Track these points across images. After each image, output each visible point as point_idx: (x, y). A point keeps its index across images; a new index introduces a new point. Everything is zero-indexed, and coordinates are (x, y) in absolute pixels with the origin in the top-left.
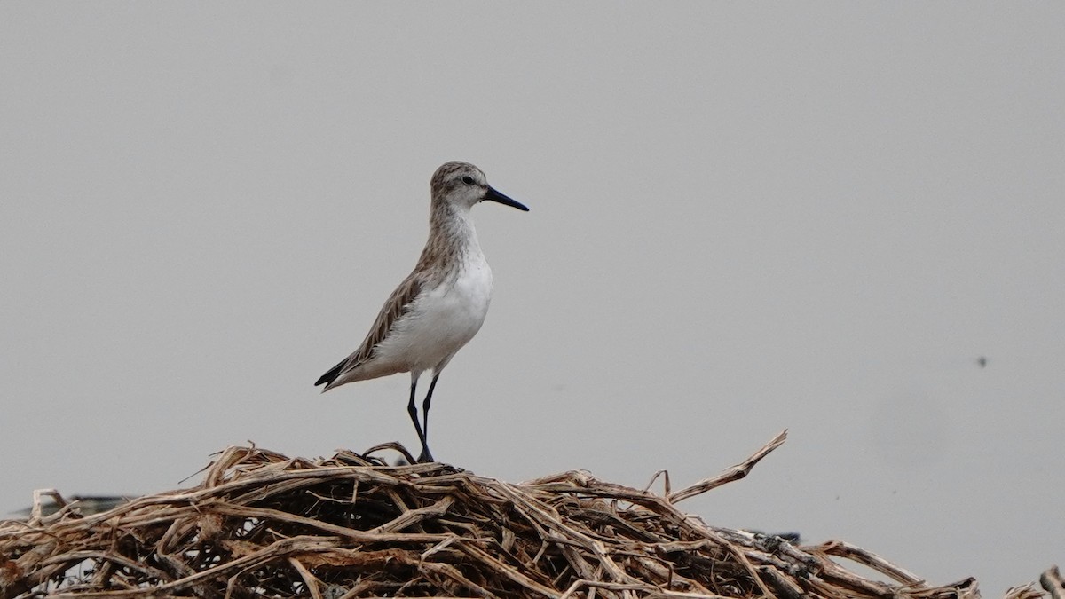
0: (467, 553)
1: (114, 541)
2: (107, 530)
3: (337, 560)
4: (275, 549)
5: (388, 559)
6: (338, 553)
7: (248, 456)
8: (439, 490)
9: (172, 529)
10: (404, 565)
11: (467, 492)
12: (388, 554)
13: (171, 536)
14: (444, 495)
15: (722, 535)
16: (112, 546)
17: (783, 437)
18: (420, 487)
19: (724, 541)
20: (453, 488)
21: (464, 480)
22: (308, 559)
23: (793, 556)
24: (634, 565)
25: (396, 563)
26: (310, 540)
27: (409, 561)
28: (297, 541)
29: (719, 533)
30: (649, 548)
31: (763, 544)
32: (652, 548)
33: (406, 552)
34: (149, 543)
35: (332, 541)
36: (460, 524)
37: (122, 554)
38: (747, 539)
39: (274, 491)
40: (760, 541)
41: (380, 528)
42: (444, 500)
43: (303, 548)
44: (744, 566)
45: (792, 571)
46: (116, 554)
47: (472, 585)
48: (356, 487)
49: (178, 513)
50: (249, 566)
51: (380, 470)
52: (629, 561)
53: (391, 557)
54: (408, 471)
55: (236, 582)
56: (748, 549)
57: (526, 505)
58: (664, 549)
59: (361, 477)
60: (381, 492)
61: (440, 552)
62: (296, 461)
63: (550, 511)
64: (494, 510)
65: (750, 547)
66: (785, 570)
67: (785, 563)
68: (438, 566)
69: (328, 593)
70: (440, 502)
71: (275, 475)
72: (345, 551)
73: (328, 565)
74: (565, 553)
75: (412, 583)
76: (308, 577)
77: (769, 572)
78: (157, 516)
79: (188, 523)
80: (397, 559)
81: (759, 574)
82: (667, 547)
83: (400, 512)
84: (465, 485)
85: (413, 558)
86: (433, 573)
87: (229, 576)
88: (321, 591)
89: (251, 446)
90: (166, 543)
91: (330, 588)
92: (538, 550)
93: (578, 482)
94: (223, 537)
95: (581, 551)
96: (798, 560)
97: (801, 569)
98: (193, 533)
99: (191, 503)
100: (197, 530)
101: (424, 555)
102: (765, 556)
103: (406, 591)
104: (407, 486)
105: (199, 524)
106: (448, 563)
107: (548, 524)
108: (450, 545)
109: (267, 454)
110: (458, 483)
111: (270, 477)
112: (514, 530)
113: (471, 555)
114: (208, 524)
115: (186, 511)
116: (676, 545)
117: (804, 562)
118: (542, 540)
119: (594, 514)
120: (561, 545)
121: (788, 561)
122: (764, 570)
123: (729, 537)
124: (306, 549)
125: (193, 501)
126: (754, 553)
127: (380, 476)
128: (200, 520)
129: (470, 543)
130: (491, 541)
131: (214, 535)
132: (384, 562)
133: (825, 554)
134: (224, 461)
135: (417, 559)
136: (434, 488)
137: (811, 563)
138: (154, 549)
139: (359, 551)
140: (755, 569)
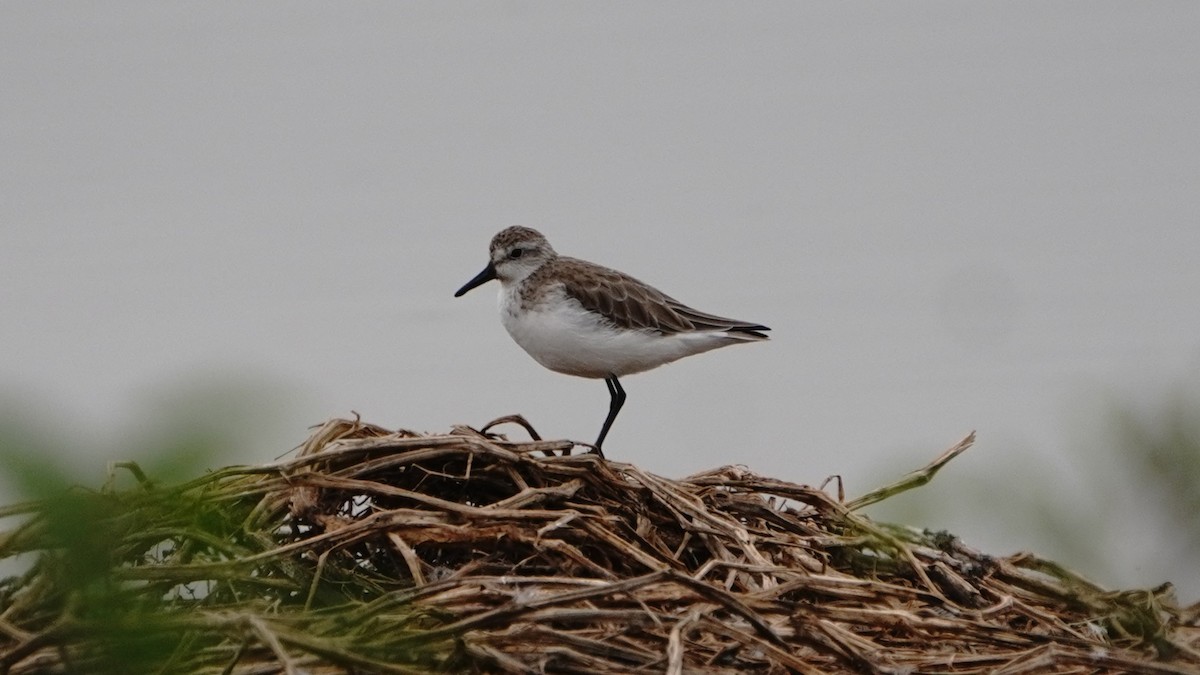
0: (589, 532)
1: (197, 517)
2: (189, 504)
3: (442, 536)
4: (372, 523)
5: (500, 536)
6: (444, 529)
7: (351, 430)
8: (566, 471)
9: (261, 504)
10: (518, 542)
11: (600, 475)
12: (500, 531)
13: (260, 513)
14: (572, 476)
15: (887, 530)
16: (195, 522)
17: (970, 439)
18: (544, 465)
19: (889, 536)
20: (583, 469)
21: (595, 461)
22: (410, 535)
23: (966, 554)
24: (786, 560)
25: (508, 540)
26: (412, 514)
27: (523, 538)
28: (397, 514)
29: (884, 528)
30: (803, 541)
31: (933, 541)
32: (807, 541)
33: (521, 530)
34: (237, 521)
35: (438, 516)
36: (588, 507)
38: (915, 535)
39: (379, 465)
40: (930, 537)
41: (494, 505)
42: (572, 482)
43: (403, 522)
44: (910, 564)
45: (964, 569)
46: (198, 530)
47: (593, 565)
48: (470, 461)
49: (268, 485)
50: (343, 540)
51: (498, 444)
52: (780, 556)
53: (503, 534)
54: (530, 448)
55: (328, 559)
56: (916, 546)
57: (664, 492)
58: (821, 542)
59: (474, 448)
60: (500, 469)
61: (559, 529)
62: (404, 433)
63: (694, 500)
64: (629, 497)
65: (919, 544)
66: (956, 568)
67: (957, 561)
68: (554, 543)
69: (434, 576)
70: (567, 484)
71: (376, 444)
72: (452, 527)
73: (431, 541)
74: (708, 544)
75: (528, 563)
76: (409, 554)
77: (938, 570)
78: (245, 490)
79: (279, 497)
80: (510, 536)
81: (926, 572)
82: (824, 540)
83: (518, 490)
84: (597, 467)
85: (529, 536)
86: (551, 552)
87: (319, 551)
88: (425, 572)
89: (355, 418)
90: (255, 520)
91: (436, 570)
92: (680, 543)
93: (732, 476)
94: (317, 512)
95: (725, 542)
96: (972, 558)
97: (975, 568)
98: (285, 509)
99: (282, 473)
100: (290, 506)
101: (541, 531)
102: (935, 553)
103: (520, 572)
104: (528, 463)
105: (292, 499)
106: (568, 542)
107: (692, 514)
108: (570, 523)
109: (376, 431)
110: (589, 465)
111: (370, 445)
112: (652, 519)
113: (595, 534)
114: (301, 498)
115: (276, 483)
116: (835, 540)
117: (979, 561)
118: (684, 531)
119: (744, 504)
120: (704, 536)
121: (959, 559)
122: (932, 568)
123: (895, 533)
124: (408, 523)
125: (283, 469)
126: (923, 550)
127: (497, 450)
128: (293, 494)
129: (593, 521)
130: (619, 521)
131: (307, 510)
132: (495, 539)
133: (1012, 565)
134: (324, 434)
135: (533, 536)
136: (561, 467)
137: (987, 562)
138: (241, 527)
139: (469, 527)
140: (923, 567)
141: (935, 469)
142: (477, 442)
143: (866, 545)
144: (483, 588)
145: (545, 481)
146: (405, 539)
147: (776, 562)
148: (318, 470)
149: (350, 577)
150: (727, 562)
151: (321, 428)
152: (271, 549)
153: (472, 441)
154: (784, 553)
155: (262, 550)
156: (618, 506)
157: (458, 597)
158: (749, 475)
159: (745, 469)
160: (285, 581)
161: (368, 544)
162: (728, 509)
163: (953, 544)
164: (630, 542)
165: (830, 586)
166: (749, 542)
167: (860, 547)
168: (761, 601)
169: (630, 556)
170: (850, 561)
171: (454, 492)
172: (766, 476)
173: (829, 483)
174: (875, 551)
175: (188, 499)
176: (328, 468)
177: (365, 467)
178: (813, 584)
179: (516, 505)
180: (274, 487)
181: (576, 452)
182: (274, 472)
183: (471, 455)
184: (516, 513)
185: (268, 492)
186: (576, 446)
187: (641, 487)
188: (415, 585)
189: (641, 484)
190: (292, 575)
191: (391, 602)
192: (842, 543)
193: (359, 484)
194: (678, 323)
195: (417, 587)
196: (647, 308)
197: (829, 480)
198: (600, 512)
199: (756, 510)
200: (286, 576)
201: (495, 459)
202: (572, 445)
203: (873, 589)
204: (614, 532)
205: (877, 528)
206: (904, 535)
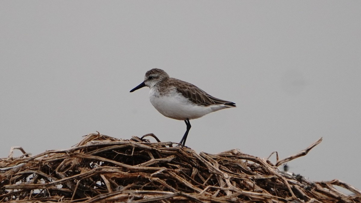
0: (170, 175)
1: (40, 167)
2: (38, 163)
3: (119, 176)
4: (94, 171)
5: (138, 176)
6: (120, 173)
7: (97, 137)
8: (169, 152)
9: (62, 163)
10: (144, 178)
11: (182, 154)
12: (139, 174)
13: (62, 166)
14: (172, 154)
15: (281, 174)
16: (39, 169)
17: (321, 140)
18: (161, 151)
19: (280, 176)
20: (176, 152)
21: (180, 149)
22: (108, 175)
23: (306, 182)
24: (244, 184)
25: (141, 177)
26: (109, 168)
27: (146, 177)
28: (104, 168)
29: (280, 173)
30: (250, 177)
31: (295, 178)
32: (252, 177)
33: (146, 174)
34: (54, 168)
35: (118, 169)
36: (175, 165)
37: (43, 172)
38: (290, 175)
39: (104, 150)
40: (295, 176)
41: (140, 165)
42: (171, 156)
43: (106, 171)
44: (286, 186)
45: (305, 188)
46: (40, 172)
47: (171, 187)
48: (133, 149)
50: (84, 177)
53: (140, 175)
54: (156, 145)
55: (80, 182)
56: (289, 179)
59: (134, 145)
60: (145, 152)
61: (158, 174)
63: (215, 162)
66: (302, 187)
67: (303, 185)
68: (156, 179)
69: (117, 189)
70: (169, 157)
71: (99, 143)
72: (123, 172)
73: (115, 177)
74: (217, 178)
75: (147, 185)
76: (107, 182)
77: (295, 188)
78: (56, 158)
79: (68, 161)
80: (142, 176)
81: (291, 188)
82: (257, 177)
83: (150, 159)
84: (181, 151)
86: (155, 182)
87: (77, 180)
89: (98, 134)
90: (60, 168)
91: (119, 187)
93: (233, 154)
94: (79, 166)
96: (308, 184)
97: (308, 187)
98: (70, 165)
99: (67, 153)
102: (295, 182)
103: (145, 188)
104: (155, 150)
105: (72, 161)
106: (160, 178)
108: (163, 172)
109: (106, 137)
110: (178, 150)
112: (199, 169)
113: (172, 176)
114: (75, 161)
115: (66, 156)
117: (310, 185)
118: (210, 173)
120: (216, 175)
123: (283, 175)
124: (107, 171)
126: (291, 181)
130: (180, 171)
131: (76, 165)
132: (137, 177)
133: (331, 184)
134: (86, 139)
135: (149, 176)
136: (167, 151)
137: (313, 185)
138: (55, 171)
139: (128, 173)
140: (290, 187)
141: (308, 150)
142: (134, 143)
144: (129, 194)
145: (161, 156)
146: (106, 177)
148: (82, 152)
151: (86, 137)
152: (64, 178)
153: (133, 143)
154: (243, 181)
155: (61, 178)
157: (121, 197)
159: (239, 151)
160: (68, 190)
162: (226, 166)
163: (301, 179)
166: (227, 178)
168: (222, 200)
172: (245, 153)
173: (273, 154)
175: (37, 161)
176: (87, 150)
177: (97, 151)
179: (147, 165)
181: (174, 146)
184: (145, 168)
185: (64, 159)
188: (108, 192)
190: (70, 187)
191: (98, 198)
192: (264, 178)
193: (93, 157)
194: (210, 102)
195: (109, 193)
196: (202, 97)
197: (273, 153)
198: (179, 168)
200: (68, 188)
201: (143, 149)
202: (172, 143)
203: (263, 197)
204: (179, 175)
205: (278, 173)
206: (286, 175)
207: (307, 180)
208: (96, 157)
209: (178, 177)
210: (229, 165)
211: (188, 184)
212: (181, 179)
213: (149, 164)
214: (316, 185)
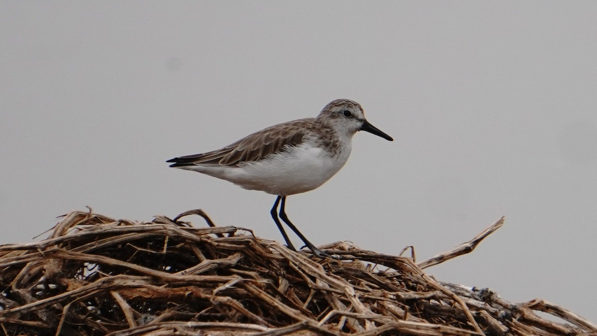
0: (248, 291)
3: (148, 293)
4: (100, 284)
5: (187, 293)
6: (149, 288)
7: (86, 219)
8: (231, 247)
9: (24, 270)
10: (199, 298)
11: (254, 250)
12: (187, 290)
13: (23, 276)
14: (235, 251)
15: (449, 288)
17: (500, 222)
18: (217, 244)
19: (450, 292)
20: (243, 246)
21: (251, 241)
22: (126, 292)
23: (501, 304)
24: (380, 308)
25: (193, 296)
26: (127, 278)
27: (203, 295)
28: (117, 278)
30: (391, 295)
31: (478, 295)
32: (394, 295)
33: (202, 289)
34: (7, 281)
35: (145, 280)
36: (247, 272)
38: (467, 291)
40: (477, 293)
41: (183, 272)
42: (236, 255)
43: (121, 284)
44: (464, 312)
45: (500, 315)
47: (251, 314)
48: (166, 241)
49: (29, 257)
50: (80, 296)
51: (185, 230)
52: (375, 305)
53: (190, 292)
54: (207, 231)
55: (69, 309)
56: (467, 298)
57: (297, 261)
58: (403, 296)
59: (170, 233)
60: (187, 246)
61: (227, 289)
62: (121, 222)
63: (317, 267)
64: (274, 265)
65: (469, 297)
66: (494, 315)
67: (495, 309)
68: (225, 299)
69: (141, 320)
70: (232, 256)
71: (103, 230)
72: (155, 287)
73: (140, 297)
74: (327, 297)
75: (207, 312)
76: (125, 305)
77: (482, 315)
78: (13, 260)
79: (36, 265)
80: (194, 294)
81: (474, 317)
82: (405, 295)
83: (199, 261)
84: (252, 244)
85: (207, 294)
86: (221, 304)
87: (64, 304)
88: (135, 318)
89: (88, 211)
90: (19, 281)
91: (143, 316)
92: (308, 296)
93: (342, 248)
94: (62, 276)
95: (339, 296)
96: (505, 307)
97: (507, 314)
98: (40, 273)
99: (39, 250)
100: (43, 272)
101: (215, 291)
102: (480, 304)
104: (206, 242)
105: (45, 267)
106: (233, 297)
107: (316, 276)
108: (234, 285)
109: (102, 219)
110: (246, 243)
111: (99, 231)
112: (288, 279)
113: (252, 292)
114: (51, 266)
115: (35, 256)
116: (412, 294)
117: (509, 309)
118: (311, 288)
119: (351, 270)
120: (325, 292)
121: (497, 308)
122: (478, 314)
123: (453, 290)
124: (124, 285)
125: (40, 247)
126: (472, 302)
127: (185, 234)
128: (45, 264)
129: (250, 283)
130: (267, 282)
131: (55, 275)
132: (183, 296)
133: (529, 309)
134: (67, 222)
135: (210, 294)
136: (228, 245)
137: (515, 310)
138: (10, 285)
139: (166, 287)
140: (472, 313)
141: (476, 242)
142: (172, 229)
143: (434, 297)
144: (175, 330)
145: (217, 254)
146: (123, 296)
147: (373, 310)
148: (62, 247)
149: (84, 321)
150: (341, 311)
151: (65, 217)
152: (31, 302)
153: (168, 227)
154: (378, 303)
155: (25, 302)
156: (267, 271)
158: (354, 248)
159: (351, 244)
160: (40, 323)
161: (96, 299)
162: (340, 273)
163: (492, 298)
164: (275, 297)
165: (413, 328)
166: (355, 296)
167: (429, 299)
169: (276, 307)
170: (422, 309)
171: (155, 262)
173: (406, 251)
174: (439, 302)
176: (69, 245)
177: (96, 245)
178: (401, 327)
179: (198, 272)
180: (33, 259)
182: (33, 249)
183: (167, 237)
184: (198, 278)
185: (28, 262)
186: (238, 230)
187: (282, 257)
188: (129, 327)
189: (281, 255)
190: (45, 319)
192: (417, 296)
193: (92, 257)
195: (131, 329)
197: (405, 249)
198: (255, 276)
199: (359, 273)
200: (41, 320)
201: (183, 239)
202: (236, 229)
204: (265, 291)
205: (441, 286)
206: (459, 291)
207: (503, 301)
208: (96, 257)
209: (266, 295)
210: (345, 271)
211: (285, 308)
212: (270, 298)
213: (201, 271)
214: (521, 309)
